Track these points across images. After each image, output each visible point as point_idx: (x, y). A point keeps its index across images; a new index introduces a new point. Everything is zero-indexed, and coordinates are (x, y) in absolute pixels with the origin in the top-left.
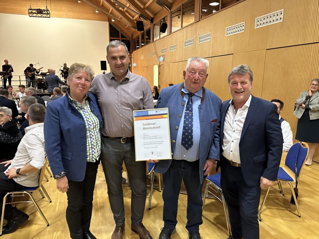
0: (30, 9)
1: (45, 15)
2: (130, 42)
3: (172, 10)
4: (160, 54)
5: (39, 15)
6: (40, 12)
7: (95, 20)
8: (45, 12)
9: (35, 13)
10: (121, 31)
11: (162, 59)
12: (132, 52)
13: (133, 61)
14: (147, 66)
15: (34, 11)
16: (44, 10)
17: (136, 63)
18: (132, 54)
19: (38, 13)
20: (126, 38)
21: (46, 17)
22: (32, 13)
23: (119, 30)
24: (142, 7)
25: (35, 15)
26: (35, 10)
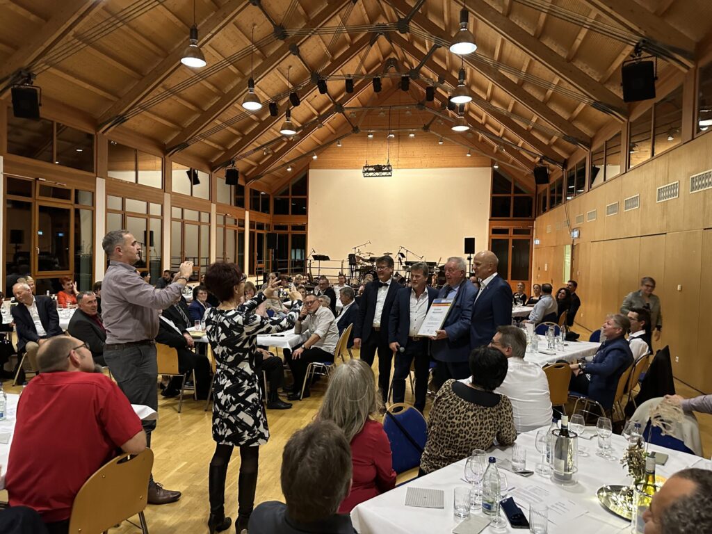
0: (366, 167)
1: (384, 174)
2: (532, 199)
3: (592, 150)
4: (575, 225)
5: (377, 174)
6: (379, 169)
7: (467, 167)
8: (386, 169)
9: (372, 172)
10: (515, 181)
11: (576, 234)
12: (536, 217)
13: (536, 235)
14: (555, 245)
15: (371, 169)
16: (384, 166)
17: (539, 239)
18: (535, 222)
19: (376, 171)
20: (524, 193)
21: (386, 176)
22: (368, 171)
23: (512, 181)
24: (546, 142)
25: (371, 174)
26: (372, 167)
